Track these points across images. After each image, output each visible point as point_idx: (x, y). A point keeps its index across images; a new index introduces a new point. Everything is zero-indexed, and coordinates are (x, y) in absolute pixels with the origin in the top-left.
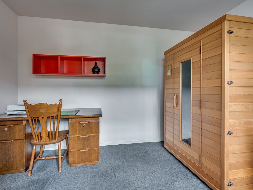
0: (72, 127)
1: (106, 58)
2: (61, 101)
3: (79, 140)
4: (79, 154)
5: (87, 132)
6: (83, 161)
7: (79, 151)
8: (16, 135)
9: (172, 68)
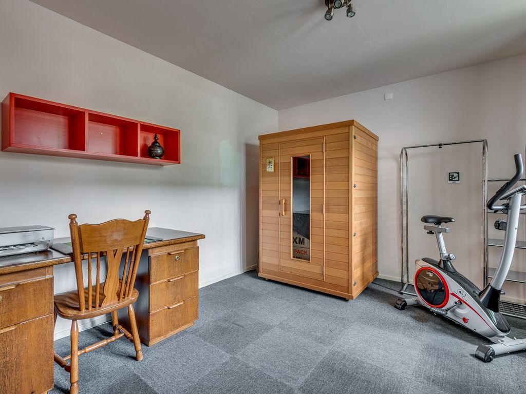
0: (157, 265)
1: (180, 131)
2: (147, 213)
3: (168, 287)
4: (168, 315)
5: (180, 269)
6: (174, 325)
7: (169, 308)
8: (28, 307)
9: (276, 162)
